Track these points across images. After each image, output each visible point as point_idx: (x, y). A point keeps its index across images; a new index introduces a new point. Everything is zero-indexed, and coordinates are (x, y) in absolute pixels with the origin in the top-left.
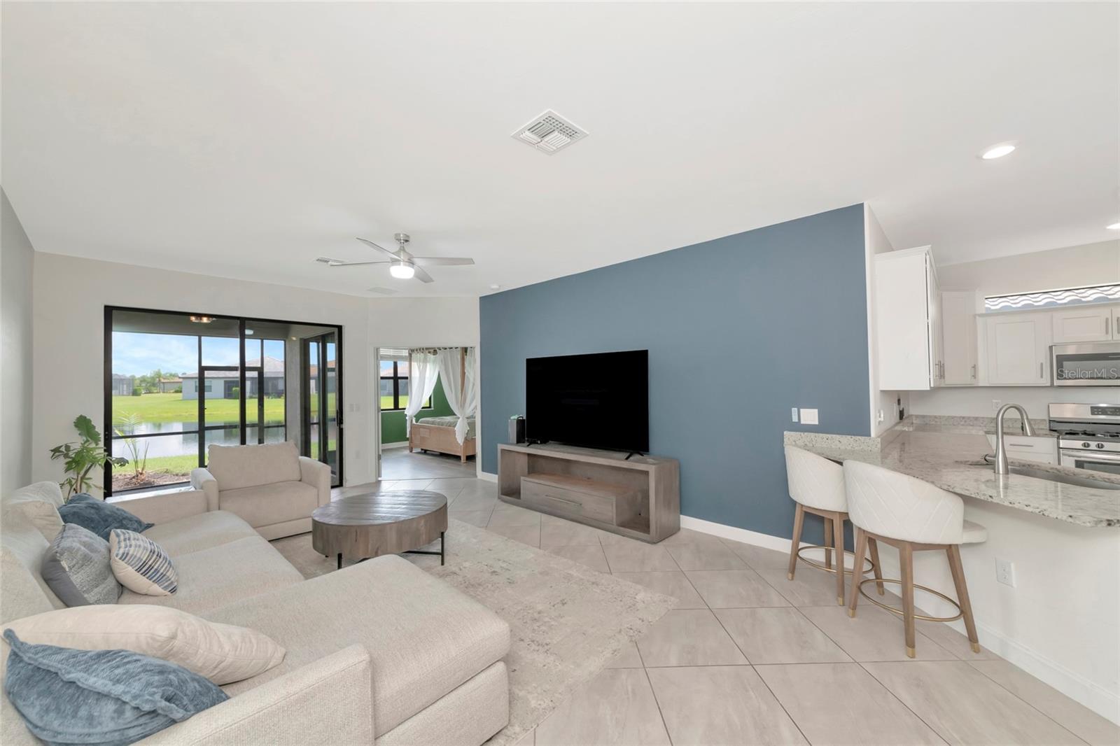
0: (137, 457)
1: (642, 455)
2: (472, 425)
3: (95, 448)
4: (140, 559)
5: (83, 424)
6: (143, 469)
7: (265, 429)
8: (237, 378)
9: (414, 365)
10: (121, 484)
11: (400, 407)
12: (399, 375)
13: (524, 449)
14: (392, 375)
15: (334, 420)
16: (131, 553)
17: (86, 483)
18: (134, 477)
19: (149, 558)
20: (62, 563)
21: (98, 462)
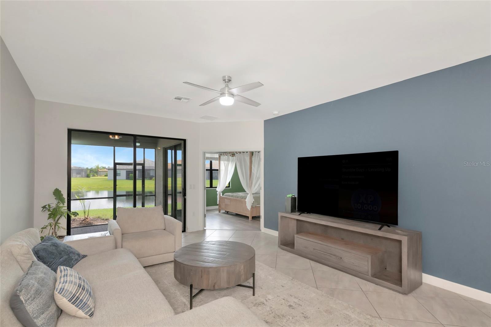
0: (85, 210)
1: (389, 227)
2: (257, 199)
3: (63, 207)
4: (71, 293)
5: (57, 193)
6: (88, 216)
7: (145, 197)
8: (132, 169)
9: (222, 162)
10: (78, 223)
11: (213, 187)
12: (213, 169)
13: (296, 216)
14: (209, 169)
15: (180, 193)
16: (65, 288)
17: (58, 226)
18: (83, 220)
19: (77, 292)
20: (20, 297)
21: (64, 214)
